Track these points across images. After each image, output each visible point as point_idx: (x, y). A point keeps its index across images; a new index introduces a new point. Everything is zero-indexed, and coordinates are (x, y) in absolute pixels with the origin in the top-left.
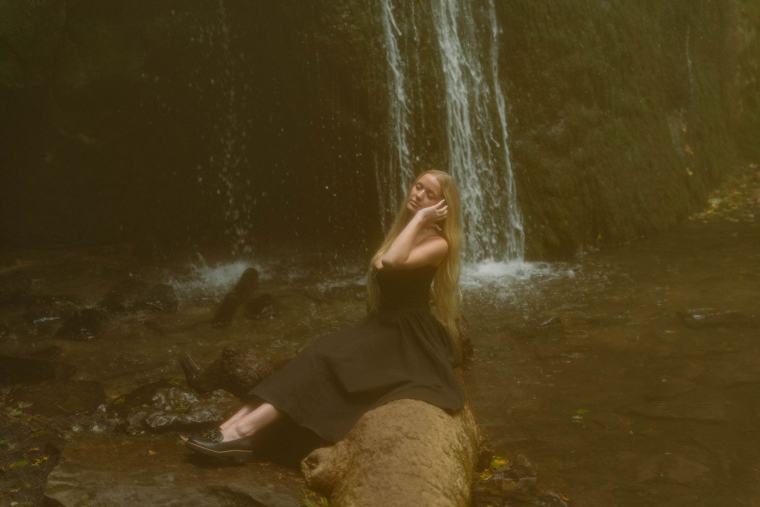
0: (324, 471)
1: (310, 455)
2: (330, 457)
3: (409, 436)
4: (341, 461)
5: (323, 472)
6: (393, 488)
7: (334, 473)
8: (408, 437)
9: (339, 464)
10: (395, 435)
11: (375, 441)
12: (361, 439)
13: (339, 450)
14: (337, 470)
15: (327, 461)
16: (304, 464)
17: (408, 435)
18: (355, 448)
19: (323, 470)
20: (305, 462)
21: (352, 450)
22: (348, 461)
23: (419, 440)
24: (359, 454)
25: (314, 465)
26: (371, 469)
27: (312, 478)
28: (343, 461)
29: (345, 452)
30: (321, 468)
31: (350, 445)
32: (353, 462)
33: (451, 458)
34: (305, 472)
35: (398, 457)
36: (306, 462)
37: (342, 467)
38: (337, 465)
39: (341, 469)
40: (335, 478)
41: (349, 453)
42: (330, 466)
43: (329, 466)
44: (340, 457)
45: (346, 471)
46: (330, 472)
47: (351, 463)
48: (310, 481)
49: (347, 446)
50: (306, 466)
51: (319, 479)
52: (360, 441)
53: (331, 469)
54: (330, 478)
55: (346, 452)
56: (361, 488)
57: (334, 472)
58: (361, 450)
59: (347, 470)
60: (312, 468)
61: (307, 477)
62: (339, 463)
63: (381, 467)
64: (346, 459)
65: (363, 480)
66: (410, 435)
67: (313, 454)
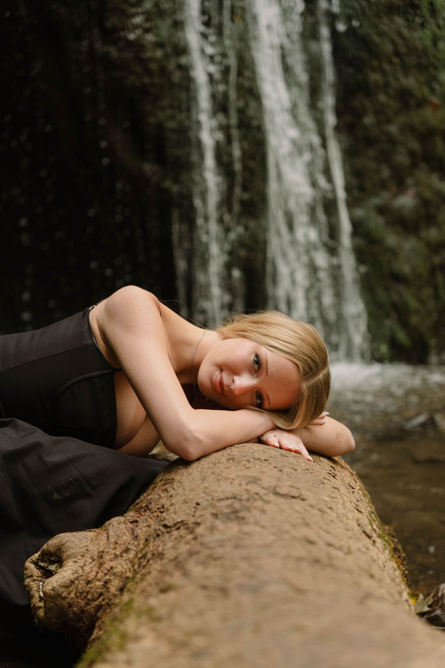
0: (77, 578)
1: (45, 547)
2: (91, 548)
3: (281, 492)
4: (116, 556)
5: (72, 582)
6: (273, 588)
7: (99, 584)
8: (277, 494)
9: (112, 564)
10: (247, 491)
11: (198, 504)
12: (163, 506)
13: (111, 533)
14: (107, 577)
15: (83, 556)
16: (32, 566)
17: (278, 490)
18: (149, 526)
19: (72, 577)
20: (33, 562)
21: (142, 531)
22: (131, 555)
23: (303, 500)
24: (158, 535)
25: (52, 568)
26: (197, 553)
27: (46, 597)
28: (122, 556)
29: (125, 538)
30: (69, 572)
31: (136, 521)
32: (144, 556)
33: (378, 548)
34: (34, 585)
35: (263, 527)
36: (36, 563)
37: (118, 569)
38: (107, 566)
39: (115, 574)
40: (101, 594)
41: (136, 538)
42: (91, 570)
43: (87, 569)
44: (115, 548)
45: (127, 578)
46: (88, 582)
47: (140, 558)
48: (42, 604)
49: (130, 525)
50: (36, 572)
51: (64, 598)
52: (162, 509)
53: (92, 576)
54: (89, 597)
55: (127, 537)
56: (171, 596)
57: (99, 580)
58: (165, 526)
59: (129, 574)
60: (48, 574)
61: (37, 595)
62: (111, 560)
63: (221, 546)
64: (127, 550)
65: (177, 578)
66: (283, 490)
67: (53, 543)
